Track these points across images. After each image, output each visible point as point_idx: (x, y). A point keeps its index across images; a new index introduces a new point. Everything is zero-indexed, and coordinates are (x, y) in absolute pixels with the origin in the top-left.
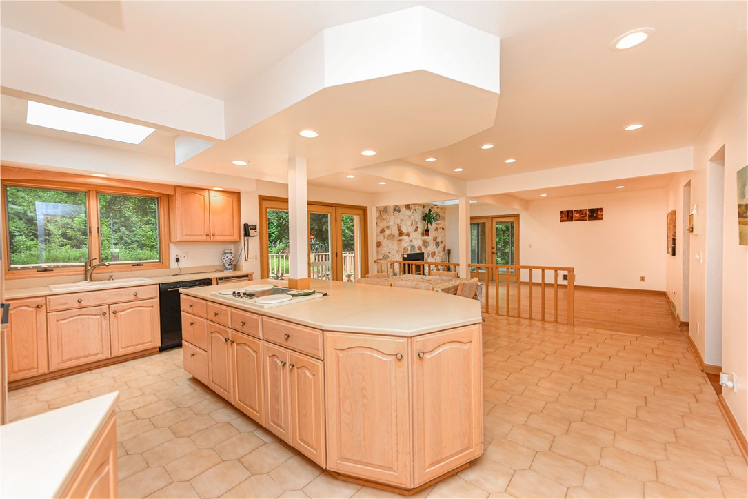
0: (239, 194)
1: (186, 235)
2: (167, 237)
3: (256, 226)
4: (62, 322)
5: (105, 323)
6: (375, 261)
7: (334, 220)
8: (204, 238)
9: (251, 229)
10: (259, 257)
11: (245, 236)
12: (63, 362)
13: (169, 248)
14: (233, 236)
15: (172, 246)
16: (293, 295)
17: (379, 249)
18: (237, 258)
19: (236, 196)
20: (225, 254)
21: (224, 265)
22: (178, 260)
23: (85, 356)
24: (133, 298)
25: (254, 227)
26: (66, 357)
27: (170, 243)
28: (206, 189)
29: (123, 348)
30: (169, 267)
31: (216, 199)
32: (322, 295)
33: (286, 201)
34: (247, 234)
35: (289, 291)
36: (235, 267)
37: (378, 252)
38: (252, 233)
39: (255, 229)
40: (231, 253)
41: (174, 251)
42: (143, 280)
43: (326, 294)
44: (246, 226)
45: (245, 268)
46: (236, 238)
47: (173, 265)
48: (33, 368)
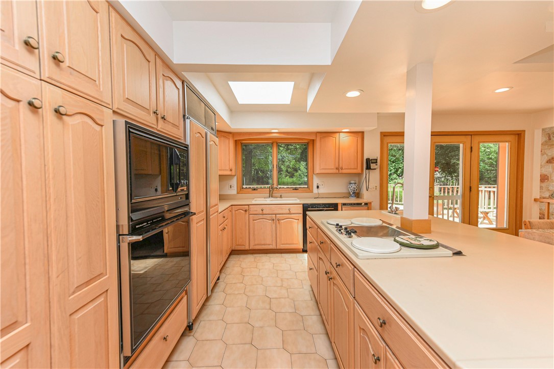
0: (363, 133)
1: (323, 169)
2: (312, 170)
3: (377, 159)
4: (255, 221)
5: (274, 226)
6: (535, 200)
7: (468, 150)
8: (335, 171)
9: (372, 163)
10: (378, 188)
11: (366, 169)
12: (255, 245)
13: (313, 178)
14: (357, 169)
15: (315, 177)
16: (402, 244)
17: (544, 185)
18: (360, 188)
19: (360, 134)
20: (351, 184)
21: (350, 193)
22: (318, 187)
23: (264, 245)
24: (288, 212)
25: (375, 161)
26: (256, 243)
27: (314, 176)
28: (338, 132)
29: (282, 244)
30: (312, 192)
31: (344, 139)
32: (450, 253)
33: (401, 134)
34: (368, 168)
35: (399, 234)
36: (358, 195)
37: (541, 188)
38: (373, 166)
39: (376, 162)
40: (355, 183)
41: (316, 181)
42: (296, 200)
43: (459, 253)
44: (368, 160)
45: (366, 196)
46: (359, 171)
47: (315, 190)
48: (243, 245)
